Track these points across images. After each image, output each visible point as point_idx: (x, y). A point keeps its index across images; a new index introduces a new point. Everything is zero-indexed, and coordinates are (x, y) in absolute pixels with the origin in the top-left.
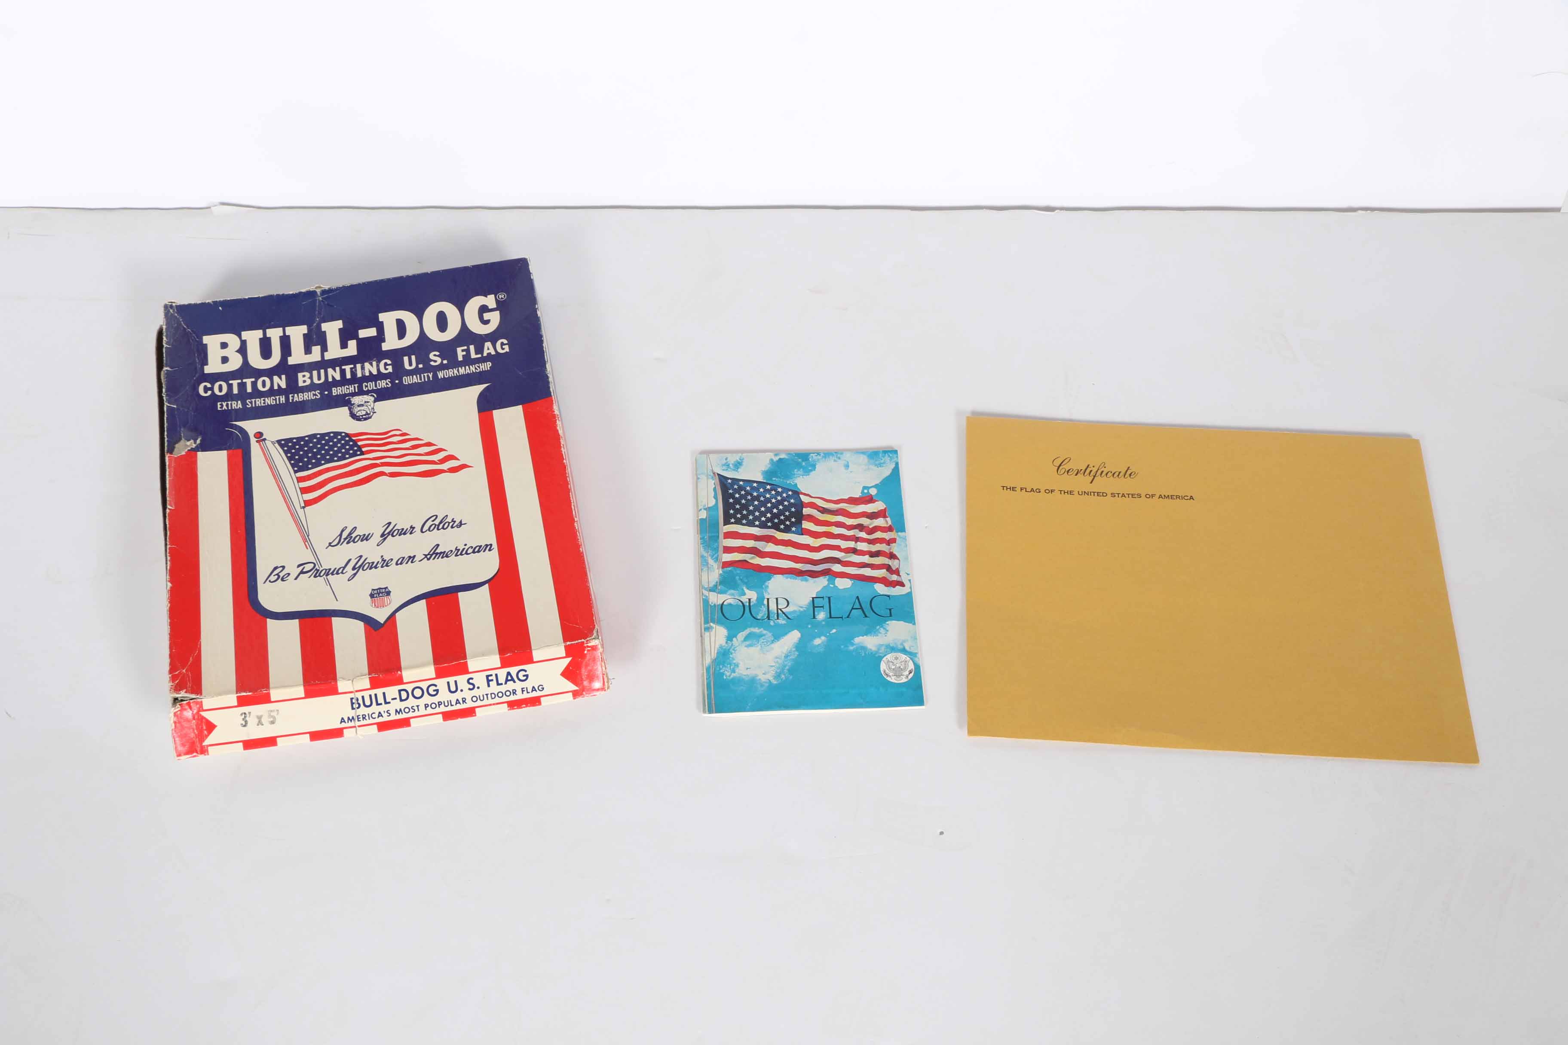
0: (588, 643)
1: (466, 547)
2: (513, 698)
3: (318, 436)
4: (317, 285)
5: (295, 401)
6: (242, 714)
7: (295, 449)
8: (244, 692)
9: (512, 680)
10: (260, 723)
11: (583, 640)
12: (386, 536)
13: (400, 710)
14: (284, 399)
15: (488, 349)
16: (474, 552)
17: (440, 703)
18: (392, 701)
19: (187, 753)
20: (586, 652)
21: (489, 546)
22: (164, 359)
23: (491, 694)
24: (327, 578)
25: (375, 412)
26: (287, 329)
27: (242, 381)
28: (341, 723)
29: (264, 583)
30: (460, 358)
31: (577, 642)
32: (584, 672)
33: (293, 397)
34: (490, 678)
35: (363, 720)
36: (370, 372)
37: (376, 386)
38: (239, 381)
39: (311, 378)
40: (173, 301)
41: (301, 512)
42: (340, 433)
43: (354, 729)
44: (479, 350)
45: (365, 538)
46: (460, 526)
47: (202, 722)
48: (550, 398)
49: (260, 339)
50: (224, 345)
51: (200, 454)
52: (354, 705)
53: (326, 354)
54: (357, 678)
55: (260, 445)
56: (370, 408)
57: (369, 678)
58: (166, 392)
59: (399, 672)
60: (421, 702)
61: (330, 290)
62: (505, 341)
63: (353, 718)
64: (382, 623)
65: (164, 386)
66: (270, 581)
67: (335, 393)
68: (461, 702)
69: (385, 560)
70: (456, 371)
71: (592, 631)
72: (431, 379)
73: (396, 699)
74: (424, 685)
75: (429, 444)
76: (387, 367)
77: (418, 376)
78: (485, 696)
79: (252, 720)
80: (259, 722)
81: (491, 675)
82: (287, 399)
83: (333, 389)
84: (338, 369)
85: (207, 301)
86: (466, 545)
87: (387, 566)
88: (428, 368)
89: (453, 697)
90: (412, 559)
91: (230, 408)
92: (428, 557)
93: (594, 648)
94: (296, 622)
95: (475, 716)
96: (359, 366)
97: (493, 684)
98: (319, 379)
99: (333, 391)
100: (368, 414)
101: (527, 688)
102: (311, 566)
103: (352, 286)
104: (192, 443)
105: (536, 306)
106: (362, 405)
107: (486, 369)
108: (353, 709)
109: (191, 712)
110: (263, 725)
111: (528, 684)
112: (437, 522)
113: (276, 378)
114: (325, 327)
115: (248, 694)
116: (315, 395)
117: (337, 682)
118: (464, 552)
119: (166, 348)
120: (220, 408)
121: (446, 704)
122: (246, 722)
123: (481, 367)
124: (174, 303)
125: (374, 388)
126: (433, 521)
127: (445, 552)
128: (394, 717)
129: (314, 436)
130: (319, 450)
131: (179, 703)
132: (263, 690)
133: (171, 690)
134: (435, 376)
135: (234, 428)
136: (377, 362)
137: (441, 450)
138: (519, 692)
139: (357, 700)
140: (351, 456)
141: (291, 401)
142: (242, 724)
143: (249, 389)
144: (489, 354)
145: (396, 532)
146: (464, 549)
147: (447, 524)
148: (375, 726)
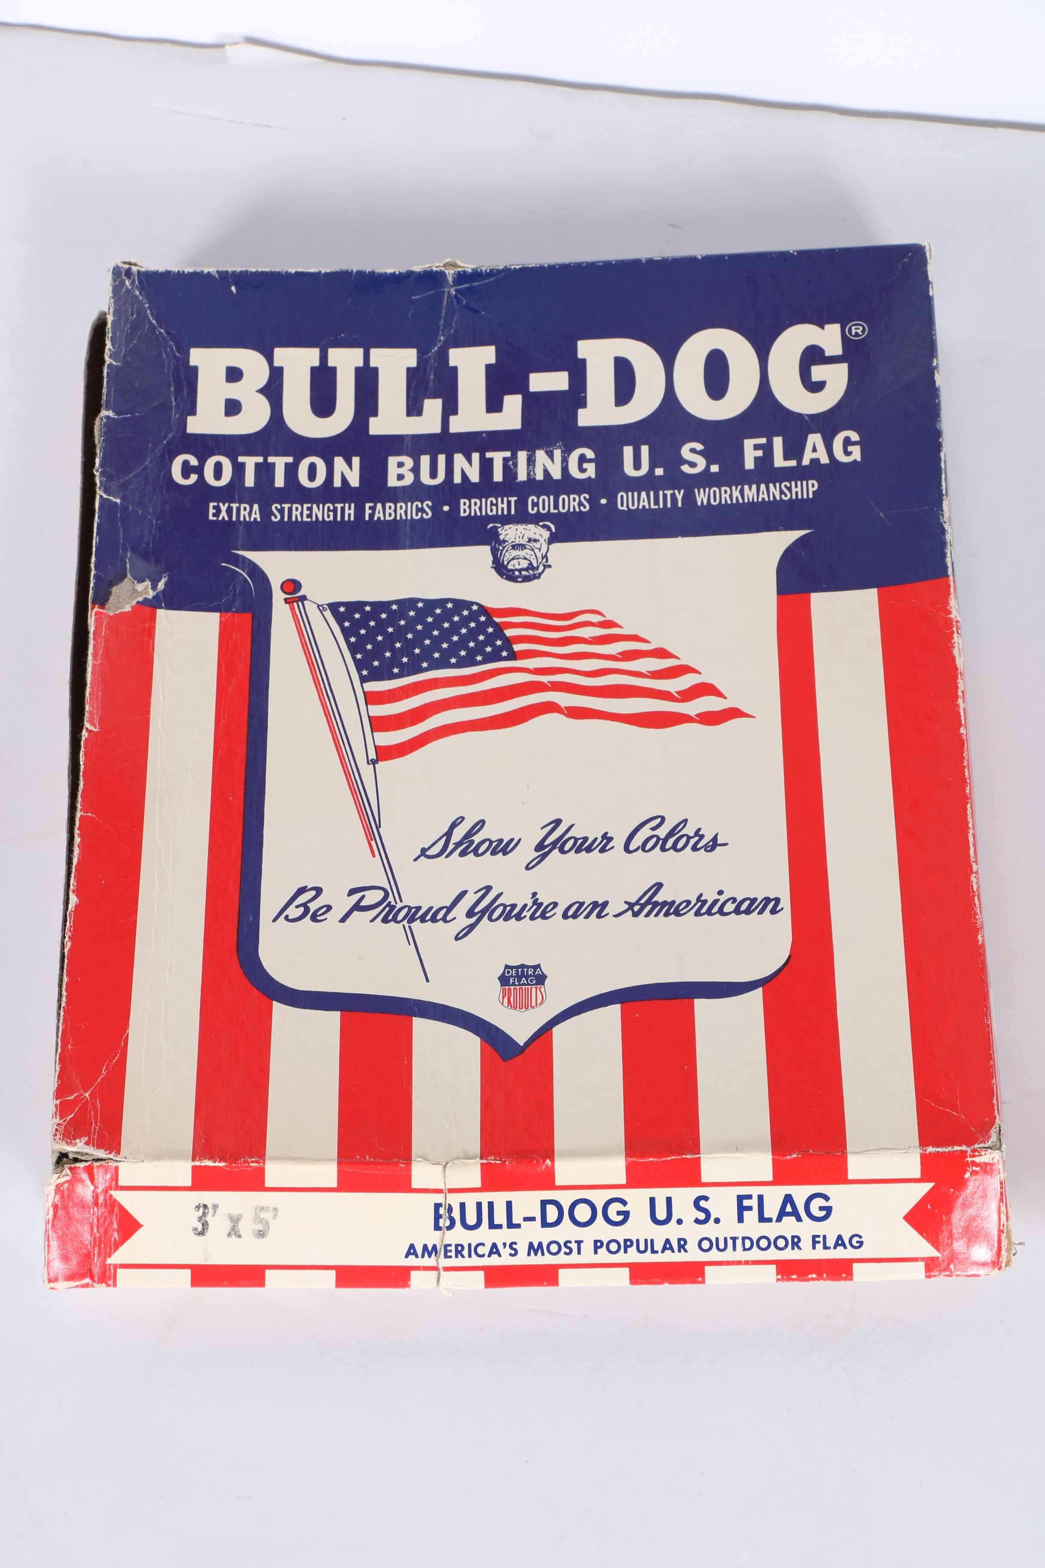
0: (974, 1156)
1: (723, 898)
2: (789, 1254)
3: (420, 605)
4: (448, 260)
5: (376, 519)
6: (198, 1207)
7: (367, 627)
8: (210, 1159)
9: (795, 1213)
10: (234, 1232)
11: (964, 1148)
12: (547, 850)
13: (540, 1244)
14: (352, 512)
15: (814, 450)
16: (737, 911)
17: (628, 1244)
18: (524, 1224)
19: (71, 1277)
20: (967, 1175)
21: (773, 902)
22: (104, 390)
23: (744, 1239)
24: (410, 927)
25: (550, 566)
26: (373, 351)
27: (265, 459)
28: (407, 1256)
29: (275, 920)
30: (749, 464)
31: (950, 1149)
32: (958, 1218)
33: (373, 509)
34: (746, 1203)
35: (457, 1256)
36: (546, 472)
37: (556, 507)
38: (260, 459)
39: (416, 470)
40: (133, 261)
41: (366, 771)
42: (468, 604)
43: (434, 1273)
44: (794, 450)
45: (503, 848)
46: (713, 849)
47: (111, 1212)
48: (943, 579)
49: (313, 369)
50: (234, 375)
51: (162, 614)
52: (441, 1221)
53: (452, 419)
54: (455, 1161)
55: (292, 609)
56: (539, 555)
57: (482, 1164)
58: (101, 466)
59: (548, 1162)
60: (588, 1235)
61: (476, 275)
62: (854, 436)
63: (435, 1247)
64: (522, 1044)
65: (98, 452)
66: (286, 918)
67: (465, 511)
68: (675, 1247)
69: (541, 904)
70: (736, 494)
71: (988, 1130)
72: (680, 505)
73: (533, 1219)
74: (599, 1198)
75: (662, 653)
76: (585, 466)
77: (652, 493)
78: (730, 1242)
79: (218, 1224)
80: (233, 1229)
81: (749, 1197)
82: (360, 511)
83: (462, 501)
84: (476, 456)
85: (206, 271)
86: (720, 893)
87: (543, 916)
88: (675, 479)
89: (659, 1234)
90: (599, 908)
91: (234, 519)
92: (634, 908)
93: (987, 1169)
94: (335, 1016)
95: (703, 1282)
96: (522, 456)
97: (751, 1216)
98: (433, 474)
99: (462, 507)
100: (533, 569)
101: (825, 1237)
102: (378, 895)
103: (525, 271)
104: (146, 587)
105: (935, 361)
106: (522, 547)
107: (805, 497)
108: (437, 1227)
109: (92, 1188)
110: (240, 1236)
111: (830, 1229)
112: (662, 832)
113: (339, 463)
114: (457, 357)
115: (217, 1164)
116: (420, 510)
117: (410, 1164)
118: (715, 909)
119: (110, 365)
120: (214, 515)
121: (642, 1248)
122: (205, 1225)
123: (794, 490)
124: (135, 265)
125: (552, 511)
126: (653, 829)
127: (673, 902)
128: (523, 1259)
129: (411, 603)
130: (420, 637)
131: (69, 1166)
132: (250, 1160)
133: (55, 1135)
134: (689, 498)
135: (240, 565)
136: (562, 452)
137: (686, 670)
138: (806, 1243)
139: (450, 1209)
140: (488, 659)
141: (367, 518)
142: (196, 1229)
143: (279, 481)
144: (815, 462)
145: (572, 842)
146: (715, 902)
147: (684, 840)
148: (481, 1274)
